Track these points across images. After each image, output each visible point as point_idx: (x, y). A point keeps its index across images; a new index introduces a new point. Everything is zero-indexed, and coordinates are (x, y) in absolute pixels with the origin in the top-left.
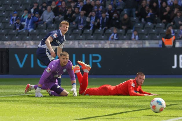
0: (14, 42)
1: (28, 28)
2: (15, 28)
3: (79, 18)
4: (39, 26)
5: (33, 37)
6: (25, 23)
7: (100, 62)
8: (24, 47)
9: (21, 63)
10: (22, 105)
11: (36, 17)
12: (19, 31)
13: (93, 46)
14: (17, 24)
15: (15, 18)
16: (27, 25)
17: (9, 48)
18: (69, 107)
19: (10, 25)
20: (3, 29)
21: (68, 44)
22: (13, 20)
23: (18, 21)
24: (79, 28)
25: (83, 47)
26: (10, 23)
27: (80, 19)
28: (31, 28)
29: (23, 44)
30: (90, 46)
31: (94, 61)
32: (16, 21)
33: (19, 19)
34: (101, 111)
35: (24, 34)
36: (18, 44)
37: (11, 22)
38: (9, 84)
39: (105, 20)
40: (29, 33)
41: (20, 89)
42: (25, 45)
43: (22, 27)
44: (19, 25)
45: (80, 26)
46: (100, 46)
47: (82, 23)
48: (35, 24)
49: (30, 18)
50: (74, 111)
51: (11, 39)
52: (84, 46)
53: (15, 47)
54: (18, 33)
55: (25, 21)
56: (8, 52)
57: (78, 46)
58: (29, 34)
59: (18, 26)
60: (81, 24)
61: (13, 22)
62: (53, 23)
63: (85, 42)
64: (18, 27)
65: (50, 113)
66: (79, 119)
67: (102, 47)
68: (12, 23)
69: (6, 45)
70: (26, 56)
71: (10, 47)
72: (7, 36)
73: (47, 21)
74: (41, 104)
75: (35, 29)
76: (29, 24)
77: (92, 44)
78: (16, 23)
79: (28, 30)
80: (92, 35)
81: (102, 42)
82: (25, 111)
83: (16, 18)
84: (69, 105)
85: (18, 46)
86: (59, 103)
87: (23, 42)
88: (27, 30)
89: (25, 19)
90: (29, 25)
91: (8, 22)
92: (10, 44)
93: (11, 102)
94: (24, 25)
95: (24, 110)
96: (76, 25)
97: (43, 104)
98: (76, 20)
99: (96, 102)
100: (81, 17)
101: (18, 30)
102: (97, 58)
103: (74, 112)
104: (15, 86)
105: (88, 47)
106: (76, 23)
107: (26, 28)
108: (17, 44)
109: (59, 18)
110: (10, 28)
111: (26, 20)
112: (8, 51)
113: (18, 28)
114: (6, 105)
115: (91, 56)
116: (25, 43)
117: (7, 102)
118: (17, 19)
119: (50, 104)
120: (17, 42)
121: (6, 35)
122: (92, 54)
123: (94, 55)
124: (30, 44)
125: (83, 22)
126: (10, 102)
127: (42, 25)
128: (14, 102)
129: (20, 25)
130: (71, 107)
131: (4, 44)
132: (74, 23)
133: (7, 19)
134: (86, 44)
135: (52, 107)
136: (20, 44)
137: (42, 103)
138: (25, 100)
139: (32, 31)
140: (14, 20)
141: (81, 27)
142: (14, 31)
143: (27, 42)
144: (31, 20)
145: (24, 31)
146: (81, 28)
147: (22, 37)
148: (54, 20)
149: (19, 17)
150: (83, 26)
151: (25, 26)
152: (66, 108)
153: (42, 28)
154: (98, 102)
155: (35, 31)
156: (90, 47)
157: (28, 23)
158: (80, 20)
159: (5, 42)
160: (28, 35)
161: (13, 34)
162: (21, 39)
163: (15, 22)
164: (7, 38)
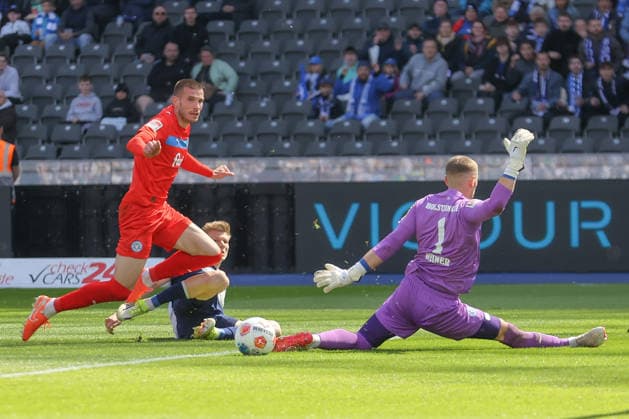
0: (313, 161)
1: (361, 112)
2: (315, 115)
3: (532, 78)
4: (396, 106)
5: (376, 144)
6: (348, 98)
7: (606, 230)
8: (348, 180)
9: (337, 233)
10: (340, 377)
11: (387, 76)
12: (330, 123)
13: (580, 173)
14: (321, 101)
15: (313, 78)
16: (356, 105)
17: (293, 184)
18: (502, 383)
19: (299, 104)
20: (274, 119)
21: (498, 166)
22: (308, 85)
23: (323, 90)
24: (535, 113)
25: (549, 176)
26: (298, 97)
27: (535, 80)
28: (368, 112)
29: (343, 168)
30: (572, 175)
31: (587, 225)
32: (317, 88)
33: (326, 84)
34: (612, 397)
35: (346, 134)
36: (325, 168)
37: (302, 92)
38: (296, 307)
40: (362, 130)
41: (332, 323)
42: (349, 171)
43: (337, 110)
44: (327, 102)
45: (536, 104)
46: (606, 173)
47: (543, 93)
48: (383, 98)
49: (363, 77)
50: (518, 397)
51: (303, 153)
52: (553, 173)
53: (314, 180)
54: (327, 130)
55: (347, 92)
56: (293, 194)
57: (533, 173)
58: (362, 134)
59: (325, 106)
60: (539, 99)
61: (308, 93)
62: (446, 95)
63: (554, 159)
64: (325, 110)
65: (437, 404)
67: (615, 177)
68: (306, 95)
69: (286, 170)
70: (354, 208)
71: (297, 180)
72: (289, 141)
73: (426, 89)
74: (405, 375)
75: (383, 117)
76: (363, 100)
77: (579, 165)
78: (318, 97)
79: (361, 120)
80: (580, 134)
81: (616, 159)
82: (353, 399)
83: (318, 80)
84: (500, 377)
85: (324, 175)
86: (469, 371)
87: (343, 160)
88: (355, 119)
89: (348, 84)
90: (364, 105)
91: (290, 94)
92: (297, 169)
93: (301, 367)
94: (346, 102)
95: (349, 396)
96: (525, 100)
97: (411, 374)
98: (522, 86)
99: (595, 367)
100: (539, 75)
101: (324, 120)
102: (596, 215)
103: (518, 401)
104: (318, 312)
105: (565, 177)
106: (524, 94)
107: (352, 114)
108: (322, 170)
109: (467, 77)
110: (297, 115)
111: (353, 85)
112: (290, 193)
113: (324, 114)
114: (284, 377)
115: (574, 206)
116: (350, 164)
117: (291, 366)
118: (322, 81)
119: (439, 374)
120: (322, 162)
121: (284, 138)
122: (579, 199)
123: (586, 204)
124: (364, 170)
125: (547, 91)
126: (298, 369)
127: (408, 103)
128: (312, 367)
129: (332, 105)
130: (507, 384)
131: (277, 168)
132: (516, 95)
133: (287, 84)
134: (560, 165)
135: (444, 383)
136: (334, 167)
137: (410, 370)
138: (349, 361)
139: (372, 124)
140: (312, 87)
141: (540, 107)
142: (311, 124)
143: (357, 161)
144: (367, 86)
145: (347, 124)
146: (541, 114)
147: (340, 145)
148: (449, 84)
149: (327, 77)
150: (547, 105)
151: (349, 109)
152: (491, 386)
153: (407, 113)
154: (601, 367)
155: (383, 123)
156: (572, 178)
157: (357, 98)
158: (538, 85)
159: (281, 162)
160: (359, 138)
161: (310, 136)
162: (338, 152)
163: (316, 93)
164: (287, 149)
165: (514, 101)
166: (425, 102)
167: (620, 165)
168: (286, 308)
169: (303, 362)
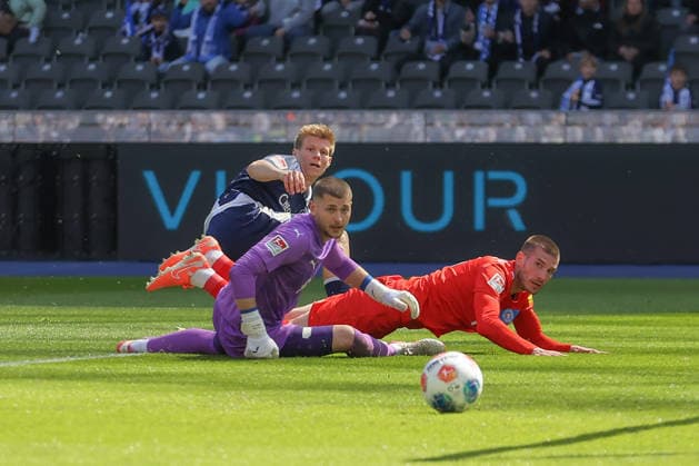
0: (142, 116)
1: (204, 53)
2: (145, 55)
3: (427, 11)
4: (250, 46)
5: (224, 95)
6: (189, 34)
7: (521, 208)
8: (187, 139)
9: (172, 210)
10: (173, 395)
11: (238, 7)
12: (165, 66)
13: (489, 135)
14: (153, 39)
15: (144, 7)
16: (198, 43)
17: (116, 145)
18: (383, 405)
19: (125, 41)
20: (92, 60)
21: (383, 124)
22: (135, 19)
23: (156, 23)
24: (430, 57)
25: (447, 138)
26: (124, 33)
27: (431, 14)
28: (215, 53)
29: (181, 125)
30: (476, 136)
31: (495, 202)
32: (148, 21)
34: (524, 425)
35: (185, 82)
36: (158, 125)
37: (128, 27)
38: (117, 304)
39: (536, 23)
40: (206, 76)
41: (164, 324)
42: (188, 128)
43: (174, 49)
44: (160, 39)
45: (431, 45)
46: (521, 135)
47: (440, 31)
48: (233, 35)
49: (209, 8)
50: (403, 423)
51: (128, 105)
52: (453, 135)
53: (145, 139)
54: (160, 76)
55: (187, 26)
56: (115, 158)
57: (426, 135)
58: (205, 81)
59: (158, 44)
60: (435, 38)
61: (137, 27)
62: (315, 33)
63: (454, 117)
64: (158, 50)
65: (299, 431)
66: (426, 460)
67: (532, 140)
68: (133, 31)
69: (107, 128)
70: (195, 177)
71: (121, 140)
72: (110, 90)
73: (287, 21)
74: (258, 393)
75: (233, 60)
76: (208, 38)
77: (487, 125)
78: (148, 33)
79: (204, 63)
80: (487, 85)
81: (532, 117)
82: (189, 424)
83: (150, 10)
84: (380, 398)
85: (157, 133)
86: (341, 389)
87: (180, 115)
88: (198, 62)
89: (189, 17)
90: (208, 43)
91: (112, 29)
92: (121, 126)
93: (124, 382)
94: (186, 39)
95: (184, 420)
96: (417, 40)
97: (264, 392)
98: (413, 21)
99: (504, 385)
100: (435, 7)
101: (157, 63)
102: (507, 189)
103: (403, 428)
104: (146, 311)
105: (468, 140)
106: (415, 31)
107: (193, 54)
108: (154, 127)
109: (342, 8)
110: (124, 56)
111: (195, 17)
112: (111, 157)
113: (156, 55)
114: (102, 394)
115: (479, 177)
116: (190, 120)
117: (110, 381)
118: (154, 12)
119: (301, 392)
120: (153, 116)
121: (104, 86)
122: (485, 168)
123: (494, 175)
124: (212, 127)
126: (120, 385)
127: (266, 42)
128: (138, 381)
129: (167, 43)
130: (391, 407)
131: (95, 125)
132: (405, 33)
133: (109, 15)
134: (461, 125)
135: (308, 404)
136: (168, 124)
137: (264, 387)
138: (186, 375)
139: (219, 68)
140: (142, 20)
141: (436, 49)
142: (140, 67)
143: (198, 116)
144: (214, 19)
145: (186, 68)
146: (437, 58)
147: (177, 95)
148: (318, 17)
149: (161, 7)
150: (444, 45)
151: (190, 48)
152: (369, 409)
153: (265, 55)
154: (510, 385)
155: (233, 68)
156: (477, 141)
157: (200, 34)
159: (100, 117)
160: (202, 87)
161: (138, 83)
162: (174, 105)
164: (108, 100)
165: (404, 41)
166: (288, 40)
167: (537, 124)
168: (104, 305)
169: (126, 375)
